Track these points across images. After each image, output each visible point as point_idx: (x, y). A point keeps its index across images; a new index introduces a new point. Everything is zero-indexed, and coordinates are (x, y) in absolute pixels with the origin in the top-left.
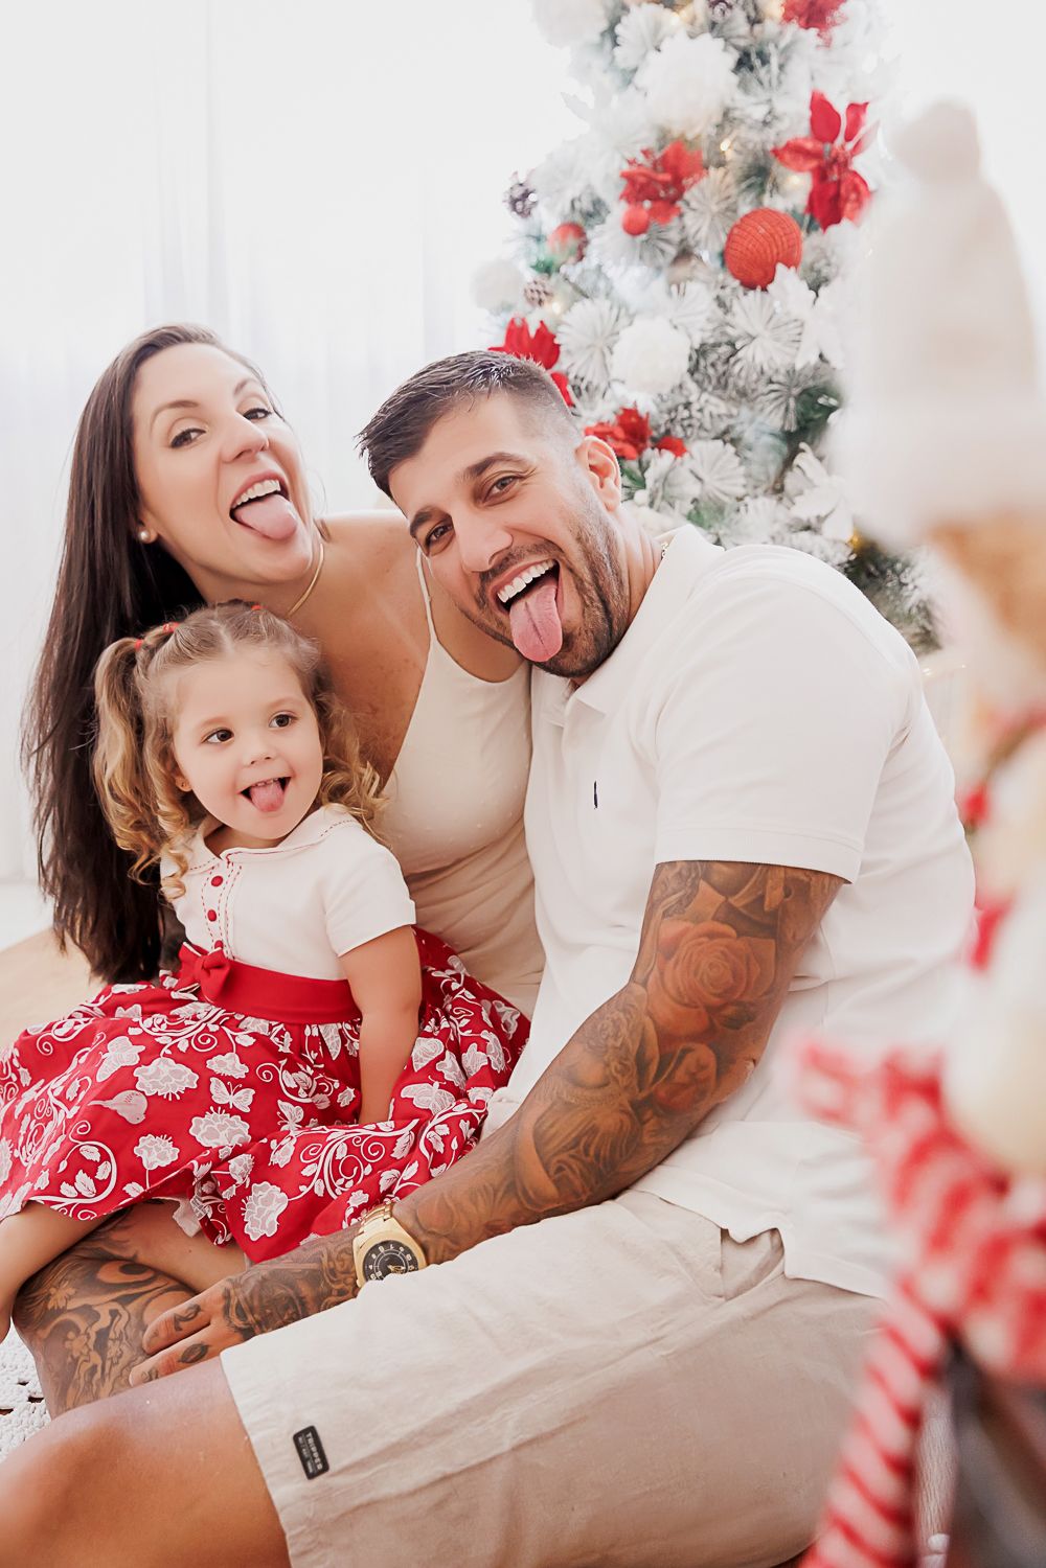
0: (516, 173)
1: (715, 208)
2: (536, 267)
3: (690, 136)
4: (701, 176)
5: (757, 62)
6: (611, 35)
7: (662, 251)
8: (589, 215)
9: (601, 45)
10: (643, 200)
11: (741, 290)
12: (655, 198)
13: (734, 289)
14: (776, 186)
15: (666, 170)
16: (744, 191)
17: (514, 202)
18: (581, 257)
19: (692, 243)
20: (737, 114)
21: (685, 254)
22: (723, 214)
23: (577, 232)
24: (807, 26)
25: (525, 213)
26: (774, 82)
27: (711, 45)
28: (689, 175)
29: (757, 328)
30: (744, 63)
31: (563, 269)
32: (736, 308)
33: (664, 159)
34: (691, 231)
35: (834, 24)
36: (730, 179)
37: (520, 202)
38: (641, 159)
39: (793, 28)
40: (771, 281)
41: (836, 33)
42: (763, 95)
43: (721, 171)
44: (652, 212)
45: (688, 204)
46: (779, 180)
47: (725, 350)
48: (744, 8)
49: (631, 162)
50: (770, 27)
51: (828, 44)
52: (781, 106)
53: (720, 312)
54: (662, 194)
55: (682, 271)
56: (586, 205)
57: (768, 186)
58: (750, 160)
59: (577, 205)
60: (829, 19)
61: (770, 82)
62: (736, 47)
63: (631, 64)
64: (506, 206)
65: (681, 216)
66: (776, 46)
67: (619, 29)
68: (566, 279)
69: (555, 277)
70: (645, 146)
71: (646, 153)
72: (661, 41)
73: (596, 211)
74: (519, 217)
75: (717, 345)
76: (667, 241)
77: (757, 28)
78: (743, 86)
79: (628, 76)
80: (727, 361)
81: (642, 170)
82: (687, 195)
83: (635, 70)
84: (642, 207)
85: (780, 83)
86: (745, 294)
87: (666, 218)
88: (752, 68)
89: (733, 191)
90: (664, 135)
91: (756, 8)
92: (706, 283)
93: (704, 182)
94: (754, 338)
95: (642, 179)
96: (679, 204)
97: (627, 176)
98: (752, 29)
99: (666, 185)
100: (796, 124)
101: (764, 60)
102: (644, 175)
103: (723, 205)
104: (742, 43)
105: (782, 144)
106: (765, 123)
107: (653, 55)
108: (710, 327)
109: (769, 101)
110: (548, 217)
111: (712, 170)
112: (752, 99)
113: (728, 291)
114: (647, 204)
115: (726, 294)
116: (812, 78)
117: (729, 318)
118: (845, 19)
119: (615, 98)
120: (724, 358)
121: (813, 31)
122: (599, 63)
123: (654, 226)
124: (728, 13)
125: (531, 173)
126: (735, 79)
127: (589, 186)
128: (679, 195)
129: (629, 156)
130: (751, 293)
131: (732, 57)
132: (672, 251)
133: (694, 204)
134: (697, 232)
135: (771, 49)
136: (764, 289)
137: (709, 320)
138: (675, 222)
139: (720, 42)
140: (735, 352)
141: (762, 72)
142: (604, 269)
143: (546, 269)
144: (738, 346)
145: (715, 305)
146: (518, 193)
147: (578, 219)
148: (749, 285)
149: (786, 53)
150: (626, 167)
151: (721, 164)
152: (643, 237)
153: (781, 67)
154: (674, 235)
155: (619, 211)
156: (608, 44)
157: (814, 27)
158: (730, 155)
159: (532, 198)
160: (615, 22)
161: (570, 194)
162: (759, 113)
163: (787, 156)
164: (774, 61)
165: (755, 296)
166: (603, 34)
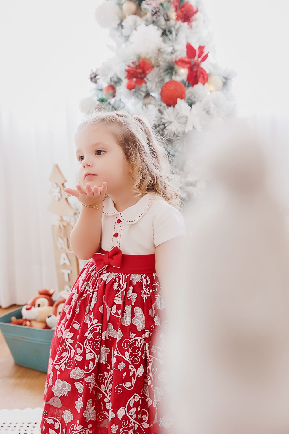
0: (92, 70)
1: (157, 80)
2: (99, 100)
3: (148, 57)
4: (152, 70)
5: (168, 33)
6: (121, 25)
7: (141, 95)
8: (116, 83)
9: (118, 29)
10: (133, 78)
11: (166, 107)
12: (137, 77)
13: (164, 107)
14: (176, 73)
15: (140, 69)
16: (165, 75)
17: (92, 79)
18: (114, 96)
19: (149, 91)
20: (162, 50)
21: (148, 95)
22: (160, 82)
23: (112, 88)
24: (184, 21)
25: (96, 82)
26: (174, 39)
27: (153, 28)
28: (148, 70)
29: (172, 119)
30: (164, 33)
31: (108, 101)
32: (165, 113)
33: (139, 65)
34: (149, 88)
35: (193, 21)
36: (161, 71)
37: (94, 78)
38: (132, 65)
39: (179, 23)
40: (176, 103)
41: (194, 24)
42: (170, 44)
43: (158, 69)
44: (136, 82)
45: (148, 79)
46: (177, 71)
47: (162, 126)
48: (163, 16)
49: (129, 66)
50: (172, 22)
51: (191, 27)
52: (177, 47)
53: (160, 114)
54: (139, 76)
55: (147, 100)
56: (115, 79)
57: (174, 73)
58: (168, 65)
59: (112, 79)
60: (191, 19)
61: (173, 39)
62: (161, 29)
63: (128, 34)
64: (89, 80)
65: (146, 83)
66: (174, 28)
67: (123, 23)
68: (110, 104)
69: (106, 103)
70: (132, 61)
71: (133, 63)
72: (137, 27)
73: (119, 81)
74: (94, 83)
75: (159, 125)
76: (142, 91)
77: (168, 22)
78: (164, 41)
79: (127, 38)
80: (163, 130)
81: (132, 69)
82: (147, 76)
83: (129, 36)
84: (132, 81)
85: (176, 40)
86: (168, 108)
87: (140, 84)
88: (167, 35)
89: (163, 75)
90: (139, 57)
91: (167, 16)
92: (155, 105)
93: (153, 72)
94: (171, 123)
95: (132, 72)
96: (145, 79)
97: (126, 71)
98: (166, 23)
99: (140, 73)
100: (182, 53)
101: (171, 32)
102: (133, 70)
103: (159, 79)
104: (164, 27)
105: (177, 60)
106: (172, 53)
107: (134, 32)
108: (157, 119)
109: (173, 46)
110: (104, 83)
111: (155, 68)
112: (167, 45)
113: (162, 107)
114: (134, 80)
115: (162, 108)
116: (187, 38)
117: (163, 116)
118: (196, 19)
119: (123, 45)
120: (162, 129)
121: (186, 23)
122: (118, 34)
123: (137, 86)
124: (158, 18)
125: (97, 69)
126: (161, 39)
127: (116, 74)
128: (145, 76)
129: (128, 64)
130: (170, 108)
131: (160, 32)
132: (144, 94)
133: (150, 79)
134: (151, 88)
135: (172, 29)
136: (174, 106)
137: (156, 117)
138: (144, 85)
139: (156, 27)
140: (165, 128)
141: (170, 36)
142: (122, 100)
143: (102, 101)
144: (166, 125)
145: (158, 112)
146: (93, 76)
147: (113, 84)
148: (169, 105)
149: (178, 30)
150: (127, 68)
151: (158, 66)
152: (134, 90)
153: (176, 35)
154: (144, 89)
155: (125, 82)
156: (120, 28)
157: (186, 22)
158: (161, 63)
159: (98, 77)
160: (122, 21)
161: (110, 76)
162: (170, 50)
163: (180, 63)
164: (174, 33)
165: (171, 109)
166: (118, 25)
